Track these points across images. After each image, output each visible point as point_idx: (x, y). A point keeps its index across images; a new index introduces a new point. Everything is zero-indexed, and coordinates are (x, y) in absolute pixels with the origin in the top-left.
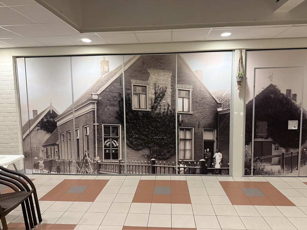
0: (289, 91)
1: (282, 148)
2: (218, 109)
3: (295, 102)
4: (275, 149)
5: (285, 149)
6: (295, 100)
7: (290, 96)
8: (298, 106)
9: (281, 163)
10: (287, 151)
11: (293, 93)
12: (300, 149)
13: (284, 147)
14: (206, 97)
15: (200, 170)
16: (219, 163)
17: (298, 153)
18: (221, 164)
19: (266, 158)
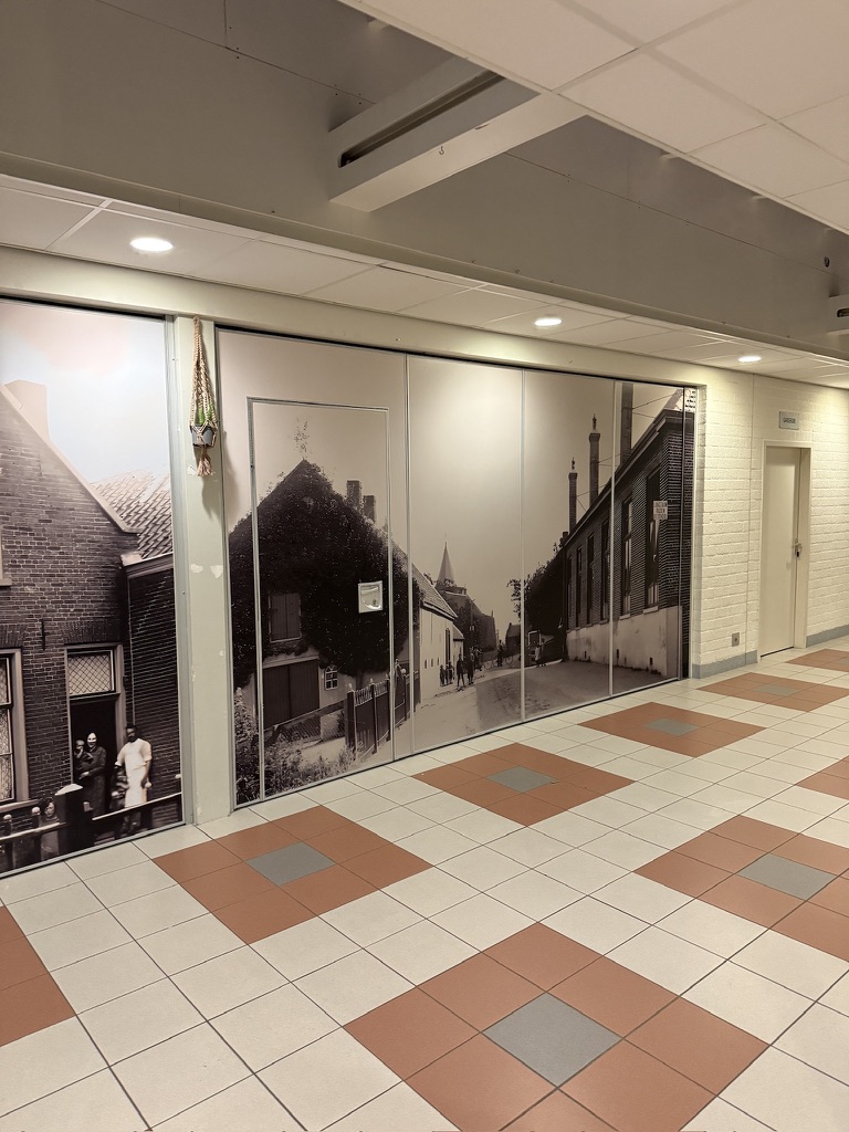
0: (354, 486)
1: (346, 676)
2: (124, 557)
3: (370, 521)
4: (329, 686)
5: (354, 681)
6: (372, 517)
7: (357, 504)
8: (379, 536)
9: (346, 727)
10: (359, 687)
11: (364, 492)
12: (392, 673)
13: (352, 674)
14: (68, 504)
15: (59, 837)
16: (139, 784)
17: (388, 683)
18: (148, 784)
19: (302, 721)
